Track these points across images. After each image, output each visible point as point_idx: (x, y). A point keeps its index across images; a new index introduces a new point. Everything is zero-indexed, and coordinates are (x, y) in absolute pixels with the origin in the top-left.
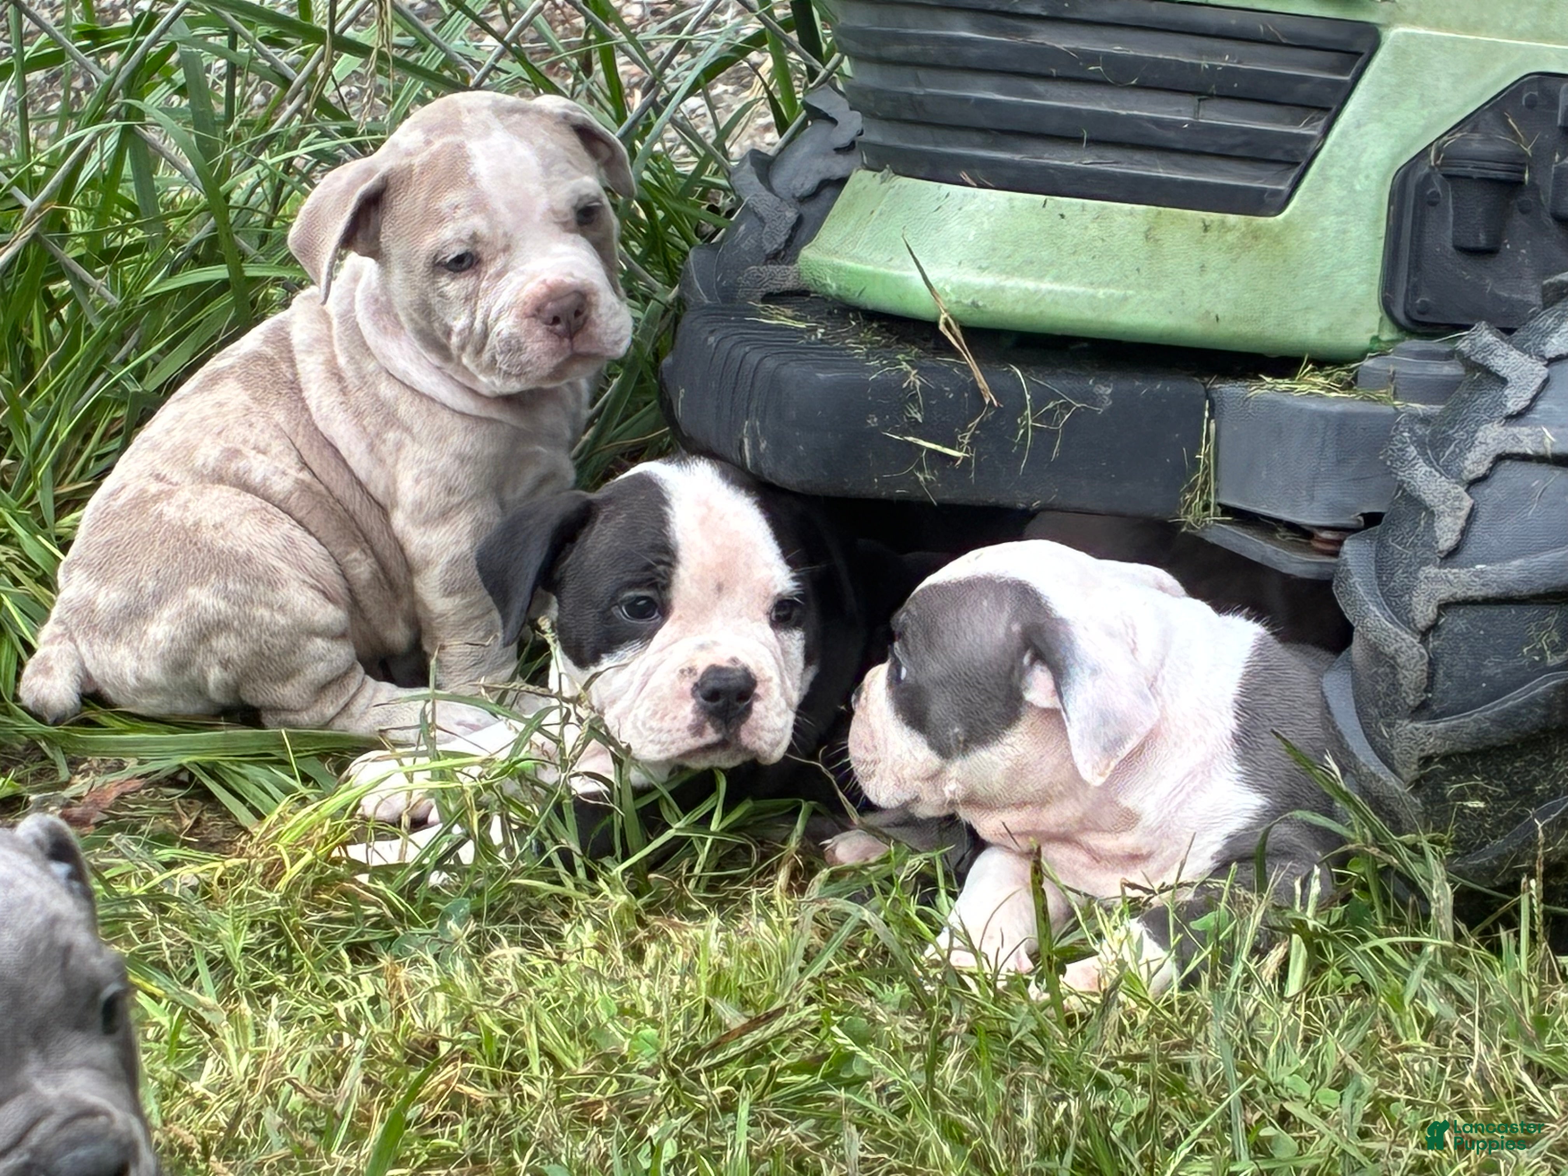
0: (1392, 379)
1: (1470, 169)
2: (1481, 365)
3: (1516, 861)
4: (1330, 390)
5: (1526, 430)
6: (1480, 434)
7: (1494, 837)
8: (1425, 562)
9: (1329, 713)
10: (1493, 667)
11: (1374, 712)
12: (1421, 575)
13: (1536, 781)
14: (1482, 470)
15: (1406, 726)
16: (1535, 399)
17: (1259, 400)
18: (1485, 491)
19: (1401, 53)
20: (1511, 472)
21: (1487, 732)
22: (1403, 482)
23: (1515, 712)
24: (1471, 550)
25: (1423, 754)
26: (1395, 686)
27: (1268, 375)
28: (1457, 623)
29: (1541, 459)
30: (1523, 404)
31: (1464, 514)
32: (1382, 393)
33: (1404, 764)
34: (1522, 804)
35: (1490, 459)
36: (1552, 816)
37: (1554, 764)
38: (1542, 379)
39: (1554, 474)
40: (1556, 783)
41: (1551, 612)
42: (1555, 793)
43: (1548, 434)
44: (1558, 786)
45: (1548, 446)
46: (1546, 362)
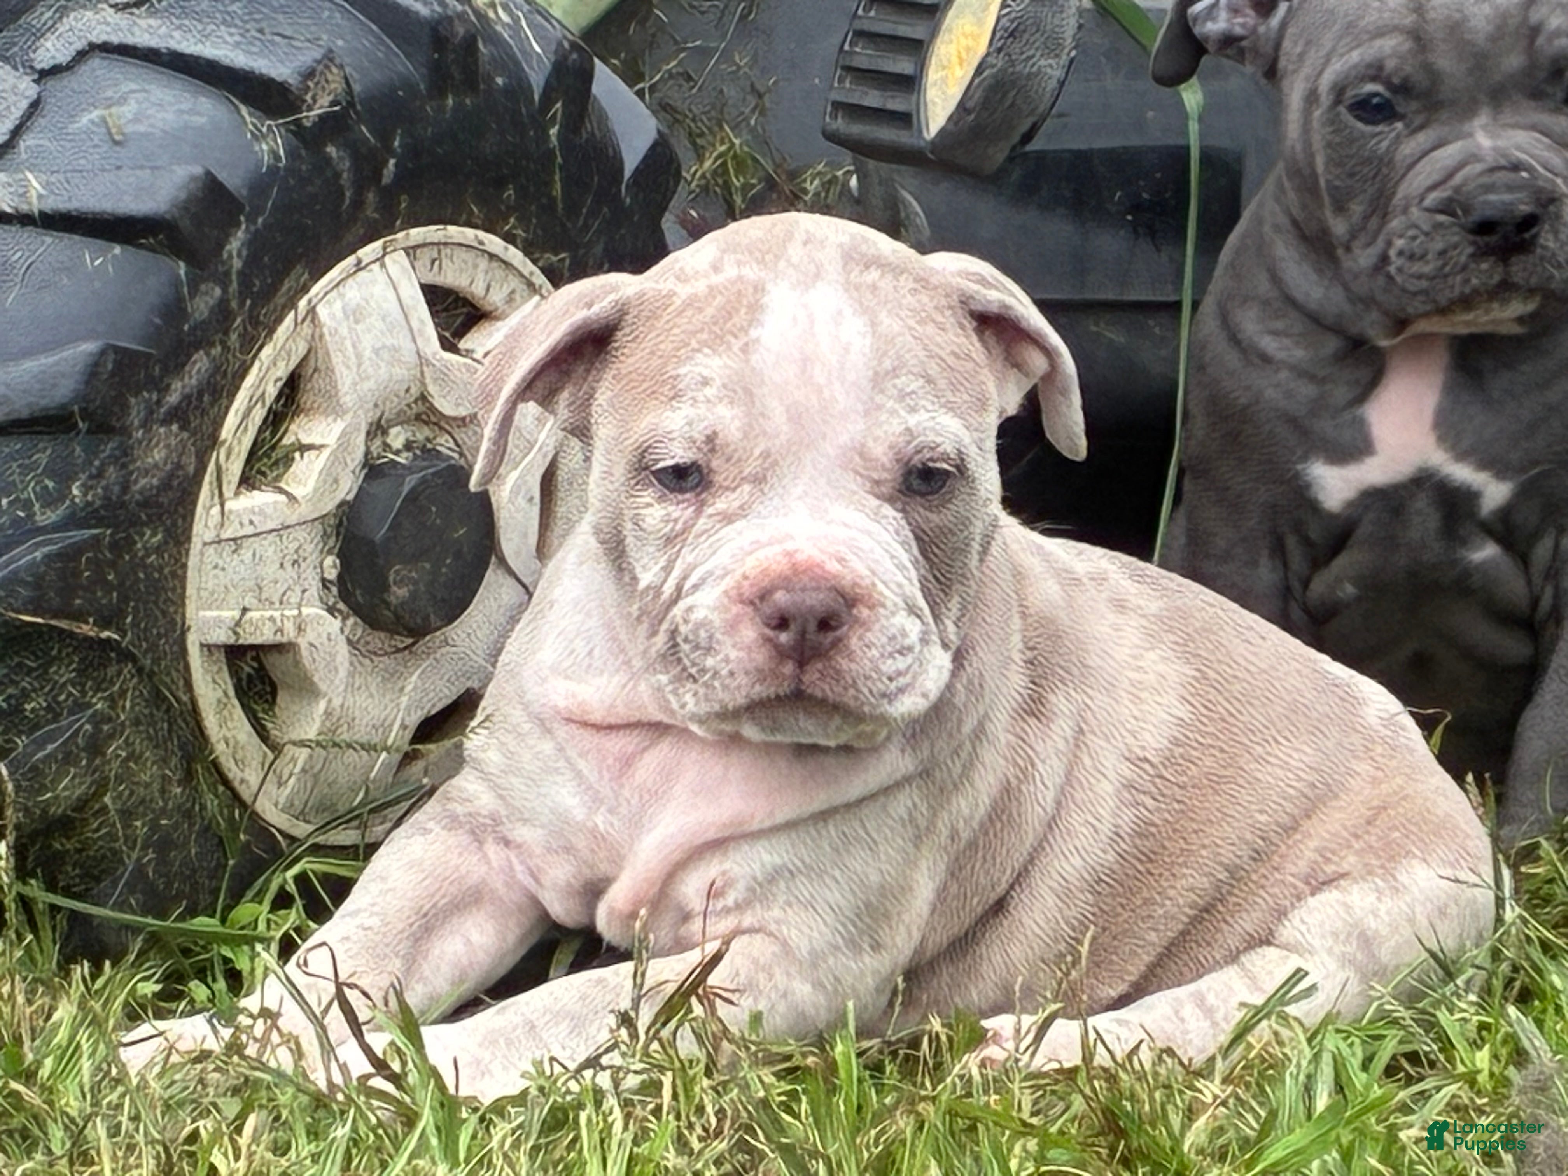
16: (17, 132)
36: (50, 747)
37: (52, 670)
38: (30, 101)
39: (43, 242)
40: (55, 698)
41: (41, 445)
42: (54, 711)
43: (35, 183)
44: (59, 703)
45: (35, 200)
46: (36, 76)
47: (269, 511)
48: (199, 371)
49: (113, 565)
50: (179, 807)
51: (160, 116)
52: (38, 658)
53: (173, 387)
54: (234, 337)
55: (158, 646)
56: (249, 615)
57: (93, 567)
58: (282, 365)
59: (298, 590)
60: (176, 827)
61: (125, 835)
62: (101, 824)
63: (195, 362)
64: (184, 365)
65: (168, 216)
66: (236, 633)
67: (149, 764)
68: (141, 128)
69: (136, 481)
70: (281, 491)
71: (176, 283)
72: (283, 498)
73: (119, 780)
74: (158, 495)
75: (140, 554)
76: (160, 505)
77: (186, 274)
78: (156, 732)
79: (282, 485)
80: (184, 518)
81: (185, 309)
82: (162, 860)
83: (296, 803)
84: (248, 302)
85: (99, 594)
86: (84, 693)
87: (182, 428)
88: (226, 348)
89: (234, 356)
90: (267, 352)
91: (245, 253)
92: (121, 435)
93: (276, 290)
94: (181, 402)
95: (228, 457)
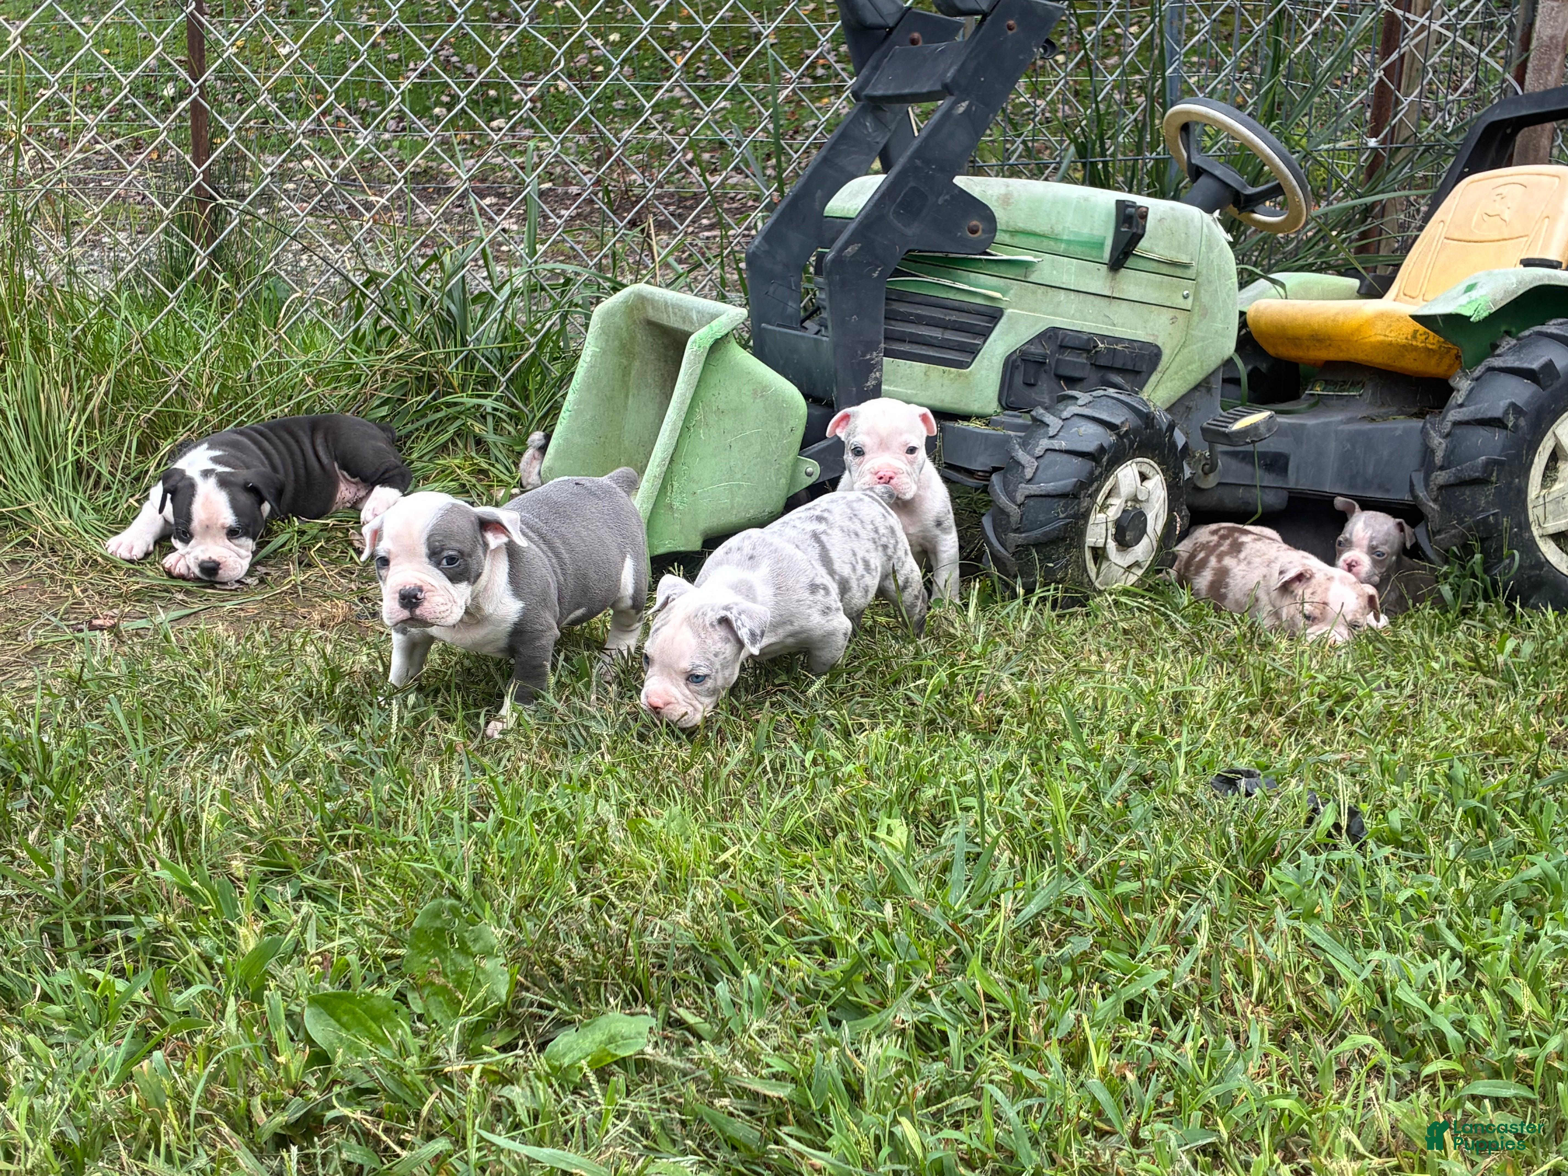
0: (1003, 423)
1: (1031, 358)
4: (981, 426)
6: (1041, 442)
8: (1021, 483)
10: (1042, 517)
12: (1019, 487)
14: (1041, 454)
15: (1012, 535)
16: (1059, 432)
18: (1041, 461)
19: (1010, 318)
20: (1051, 456)
21: (1039, 538)
22: (1014, 457)
23: (1048, 532)
24: (1036, 479)
25: (1016, 544)
26: (1008, 522)
28: (1031, 502)
29: (1061, 451)
30: (1055, 433)
31: (1035, 468)
32: (1000, 428)
35: (1044, 450)
36: (1057, 566)
38: (1061, 425)
40: (1059, 555)
41: (1062, 500)
43: (1063, 443)
45: (1063, 447)
47: (1104, 518)
49: (1074, 527)
51: (1090, 431)
53: (1090, 489)
55: (1080, 546)
56: (1098, 541)
57: (1070, 528)
58: (1109, 486)
63: (1094, 484)
66: (1095, 544)
67: (1076, 571)
68: (1086, 433)
73: (1070, 574)
75: (1080, 526)
77: (1094, 465)
79: (1106, 513)
80: (1088, 518)
84: (1106, 472)
85: (1071, 534)
86: (1065, 555)
88: (1101, 482)
90: (1108, 483)
92: (1079, 499)
95: (1097, 506)
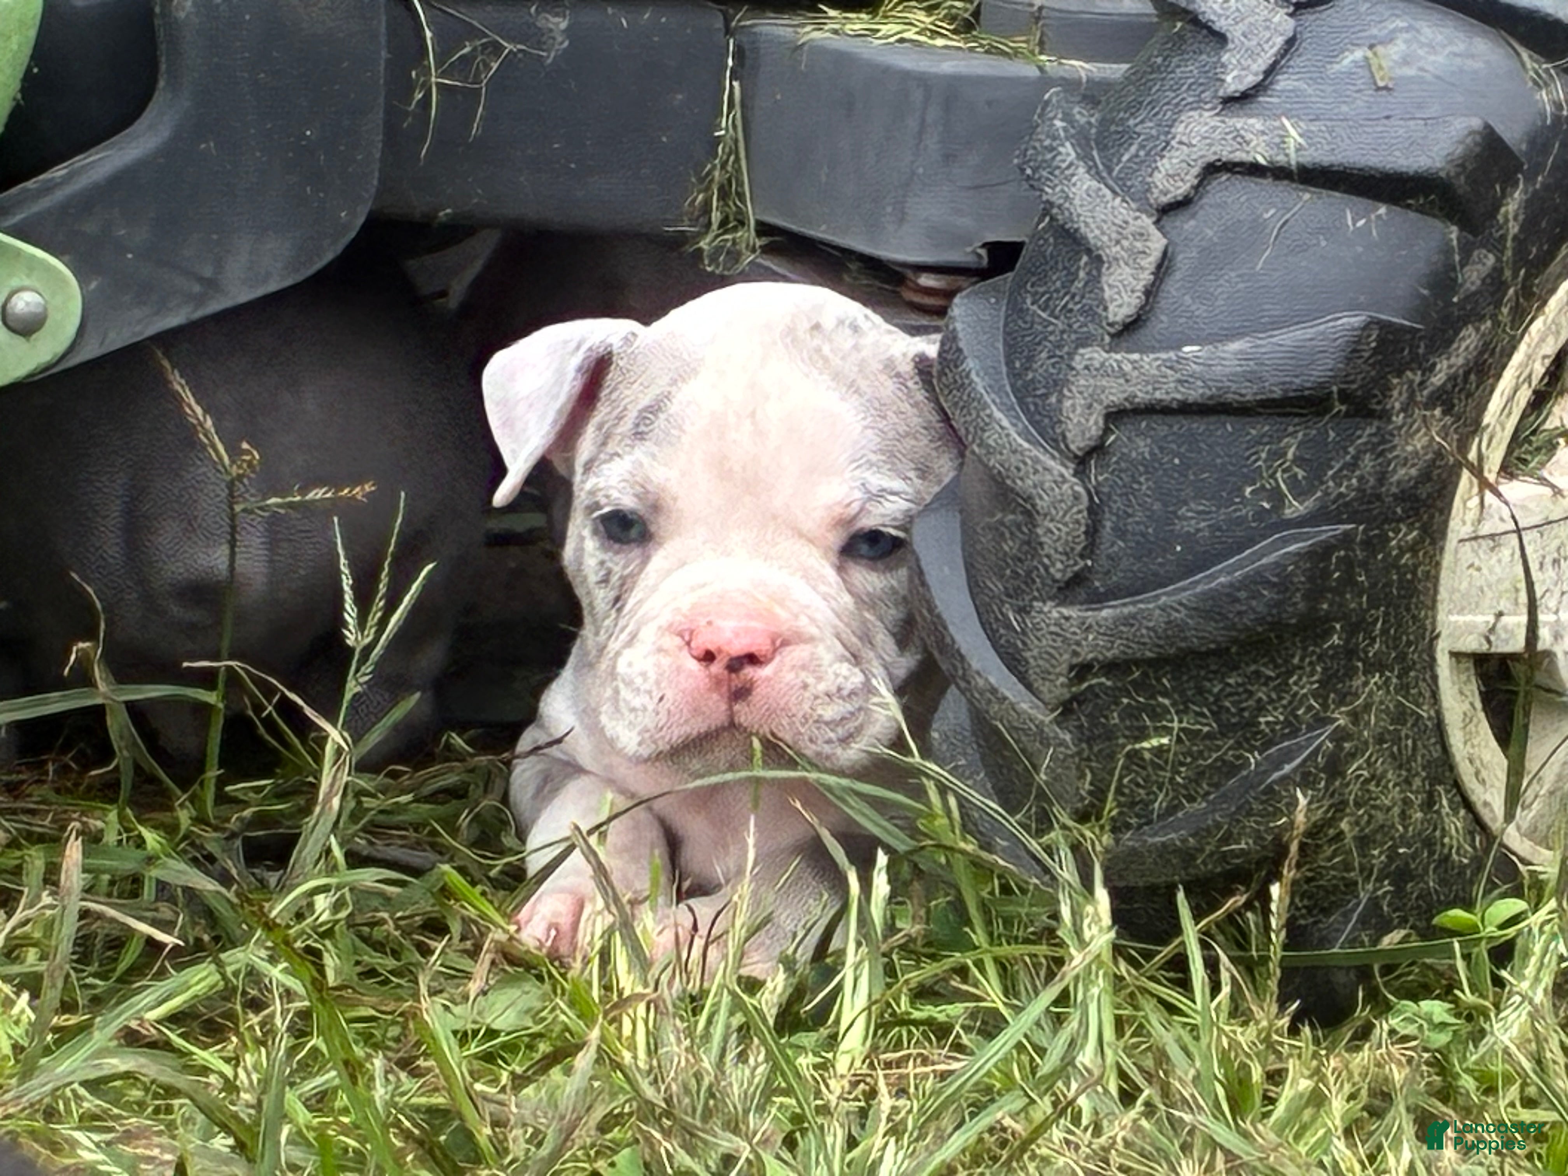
0: (1038, 19)
2: (1186, 11)
3: (1227, 839)
4: (935, 34)
5: (1256, 123)
6: (1180, 128)
7: (1191, 799)
8: (1084, 341)
9: (924, 584)
10: (1193, 519)
11: (996, 586)
12: (1078, 363)
13: (1261, 709)
14: (1180, 189)
15: (1053, 611)
16: (1271, 71)
17: (818, 51)
18: (1186, 225)
20: (1230, 194)
21: (1181, 627)
22: (1051, 204)
23: (1230, 594)
25: (1075, 661)
26: (1032, 545)
27: (833, 7)
28: (1136, 443)
29: (1279, 173)
30: (1251, 80)
31: (1150, 262)
32: (1020, 43)
33: (1045, 675)
34: (1239, 745)
35: (1196, 171)
36: (1287, 768)
37: (1291, 681)
38: (1285, 38)
39: (1300, 198)
40: (1293, 713)
41: (1291, 429)
42: (1292, 727)
43: (1293, 132)
44: (1296, 717)
45: (1292, 151)
46: (1292, 9)
47: (1532, 506)
48: (1467, 348)
49: (1364, 565)
50: (1420, 834)
51: (1432, 58)
52: (1276, 667)
53: (1438, 367)
54: (1505, 310)
55: (1406, 654)
56: (1505, 619)
57: (1343, 567)
58: (1551, 340)
59: (1557, 594)
60: (1414, 856)
61: (1360, 864)
62: (1335, 850)
63: (1463, 339)
64: (1451, 342)
65: (1443, 174)
66: (1489, 642)
67: (1391, 785)
68: (1410, 72)
69: (1395, 471)
70: (1543, 481)
71: (1447, 251)
72: (1548, 491)
73: (1358, 805)
74: (1415, 487)
75: (1394, 553)
76: (1417, 499)
77: (1458, 239)
78: (1399, 750)
79: (1545, 473)
80: (1441, 512)
81: (1455, 280)
82: (1399, 891)
83: (1540, 827)
84: (1522, 272)
85: (1348, 596)
86: (1325, 706)
87: (1445, 413)
88: (1496, 324)
89: (1504, 331)
90: (1537, 326)
91: (1521, 217)
92: (1380, 418)
93: (1553, 258)
94: (1444, 384)
95: (1489, 445)
